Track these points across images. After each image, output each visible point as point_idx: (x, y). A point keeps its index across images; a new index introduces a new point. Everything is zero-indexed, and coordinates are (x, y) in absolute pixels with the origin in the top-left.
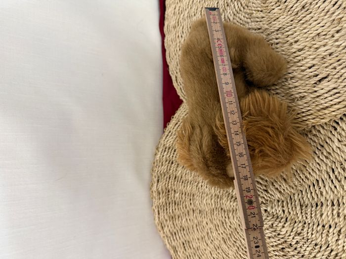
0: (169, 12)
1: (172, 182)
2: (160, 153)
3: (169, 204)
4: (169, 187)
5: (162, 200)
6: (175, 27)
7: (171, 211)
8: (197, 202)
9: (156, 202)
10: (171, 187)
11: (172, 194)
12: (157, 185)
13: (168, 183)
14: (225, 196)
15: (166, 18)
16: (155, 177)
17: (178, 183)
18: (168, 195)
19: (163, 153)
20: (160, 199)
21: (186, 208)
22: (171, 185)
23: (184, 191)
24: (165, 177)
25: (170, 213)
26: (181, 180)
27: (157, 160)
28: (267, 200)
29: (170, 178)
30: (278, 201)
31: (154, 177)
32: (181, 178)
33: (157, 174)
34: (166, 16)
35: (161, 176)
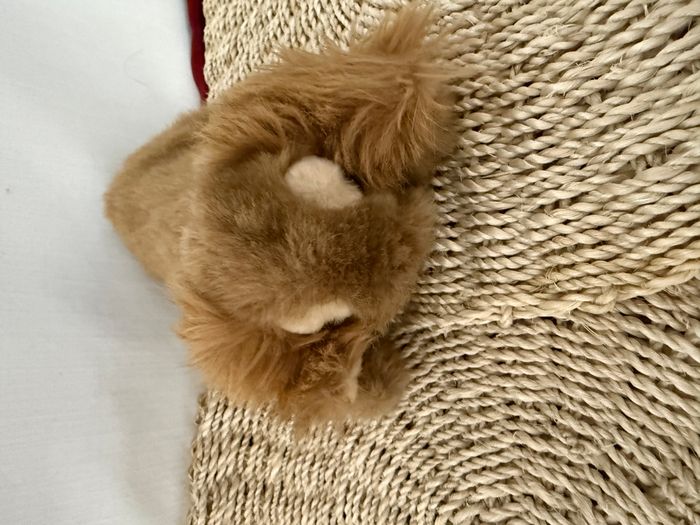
0: (211, 28)
1: (253, 505)
2: (209, 415)
6: (228, 62)
12: (208, 519)
13: (243, 512)
15: (206, 46)
16: (199, 495)
17: (273, 506)
19: (218, 415)
22: (253, 515)
24: (232, 492)
26: (280, 496)
27: (203, 439)
29: (246, 494)
31: (194, 496)
32: (282, 488)
33: (206, 484)
34: (206, 39)
35: (219, 492)
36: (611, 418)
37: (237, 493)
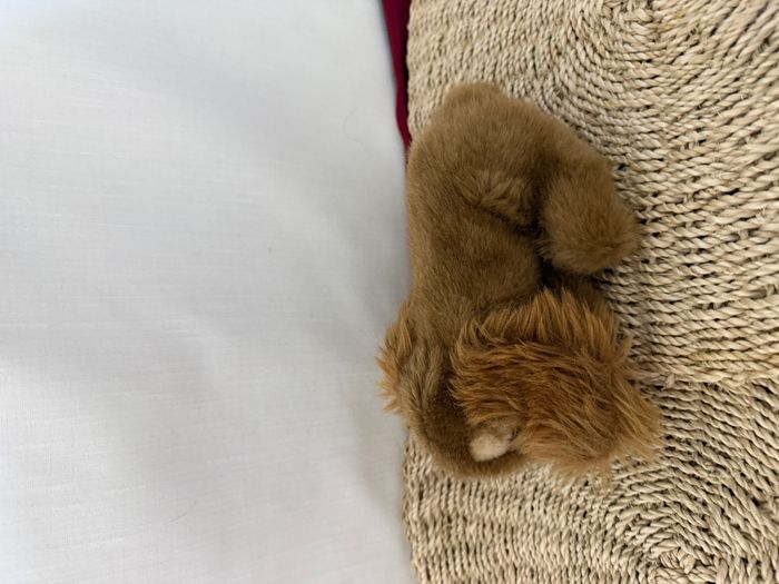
0: (416, 81)
1: (455, 496)
3: (453, 552)
4: (451, 508)
5: (436, 543)
7: (458, 568)
8: (523, 549)
9: (420, 550)
10: (455, 509)
11: (457, 526)
12: (420, 504)
13: (447, 500)
14: (596, 539)
15: (410, 98)
16: (413, 485)
17: (472, 497)
18: (450, 528)
20: (428, 540)
21: (496, 561)
22: (455, 502)
23: (487, 517)
24: (438, 485)
25: (456, 574)
26: (477, 490)
27: (413, 442)
28: (712, 557)
29: (449, 486)
30: (745, 561)
31: (409, 486)
32: (479, 484)
33: (418, 477)
34: (410, 92)
35: (428, 483)
36: (740, 455)
37: (442, 486)
